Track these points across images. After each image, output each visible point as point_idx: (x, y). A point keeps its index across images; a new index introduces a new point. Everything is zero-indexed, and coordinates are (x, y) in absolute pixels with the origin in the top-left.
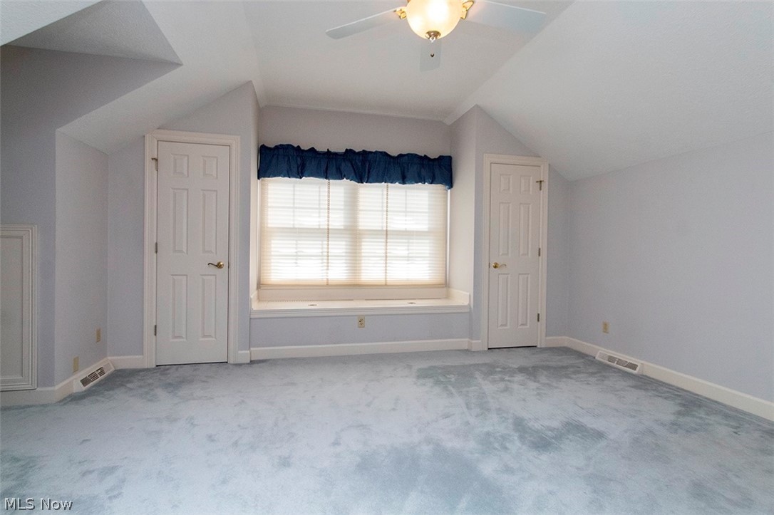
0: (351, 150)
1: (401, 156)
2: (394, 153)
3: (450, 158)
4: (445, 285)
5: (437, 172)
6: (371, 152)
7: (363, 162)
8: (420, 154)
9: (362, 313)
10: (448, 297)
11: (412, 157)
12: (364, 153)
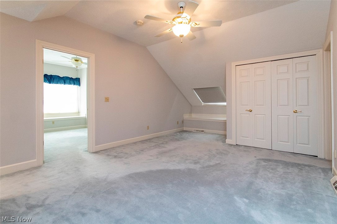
0: (46, 74)
1: (63, 77)
2: (62, 76)
3: (79, 78)
4: (79, 113)
5: (75, 82)
6: (54, 75)
7: (51, 78)
8: (70, 77)
9: (54, 120)
10: (79, 115)
11: (67, 78)
12: (51, 75)
